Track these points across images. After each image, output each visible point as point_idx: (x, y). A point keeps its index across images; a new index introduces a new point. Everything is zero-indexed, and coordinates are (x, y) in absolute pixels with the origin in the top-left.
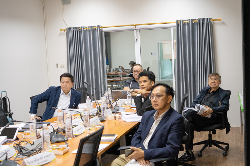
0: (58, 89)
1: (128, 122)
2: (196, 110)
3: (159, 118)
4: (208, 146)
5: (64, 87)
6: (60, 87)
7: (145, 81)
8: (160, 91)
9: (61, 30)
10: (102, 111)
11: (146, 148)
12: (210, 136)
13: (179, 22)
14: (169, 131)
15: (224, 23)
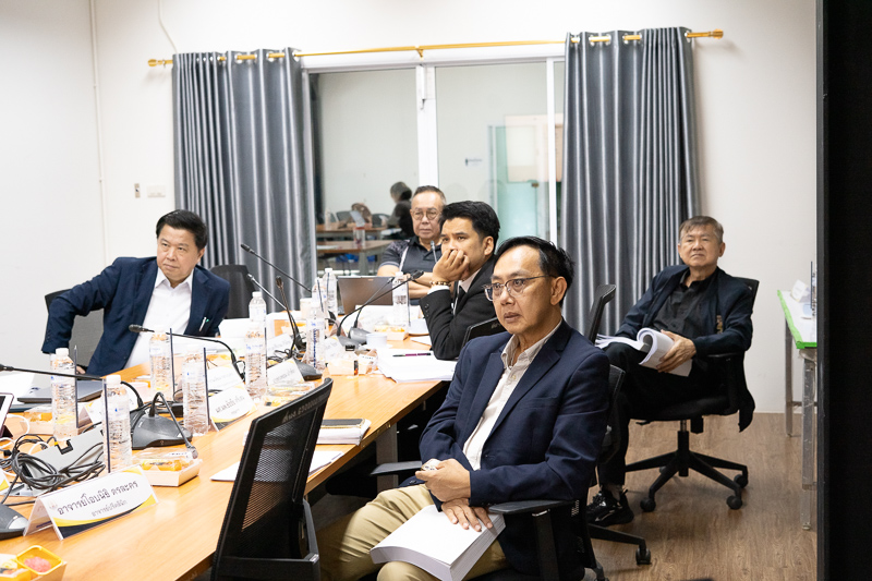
0: (146, 268)
1: (402, 383)
2: (638, 345)
3: (522, 359)
4: (677, 474)
5: (166, 262)
6: (155, 258)
7: (460, 237)
8: (523, 266)
9: (152, 62)
10: (309, 346)
11: (476, 466)
12: (683, 438)
13: (576, 40)
14: (559, 406)
15: (731, 48)
